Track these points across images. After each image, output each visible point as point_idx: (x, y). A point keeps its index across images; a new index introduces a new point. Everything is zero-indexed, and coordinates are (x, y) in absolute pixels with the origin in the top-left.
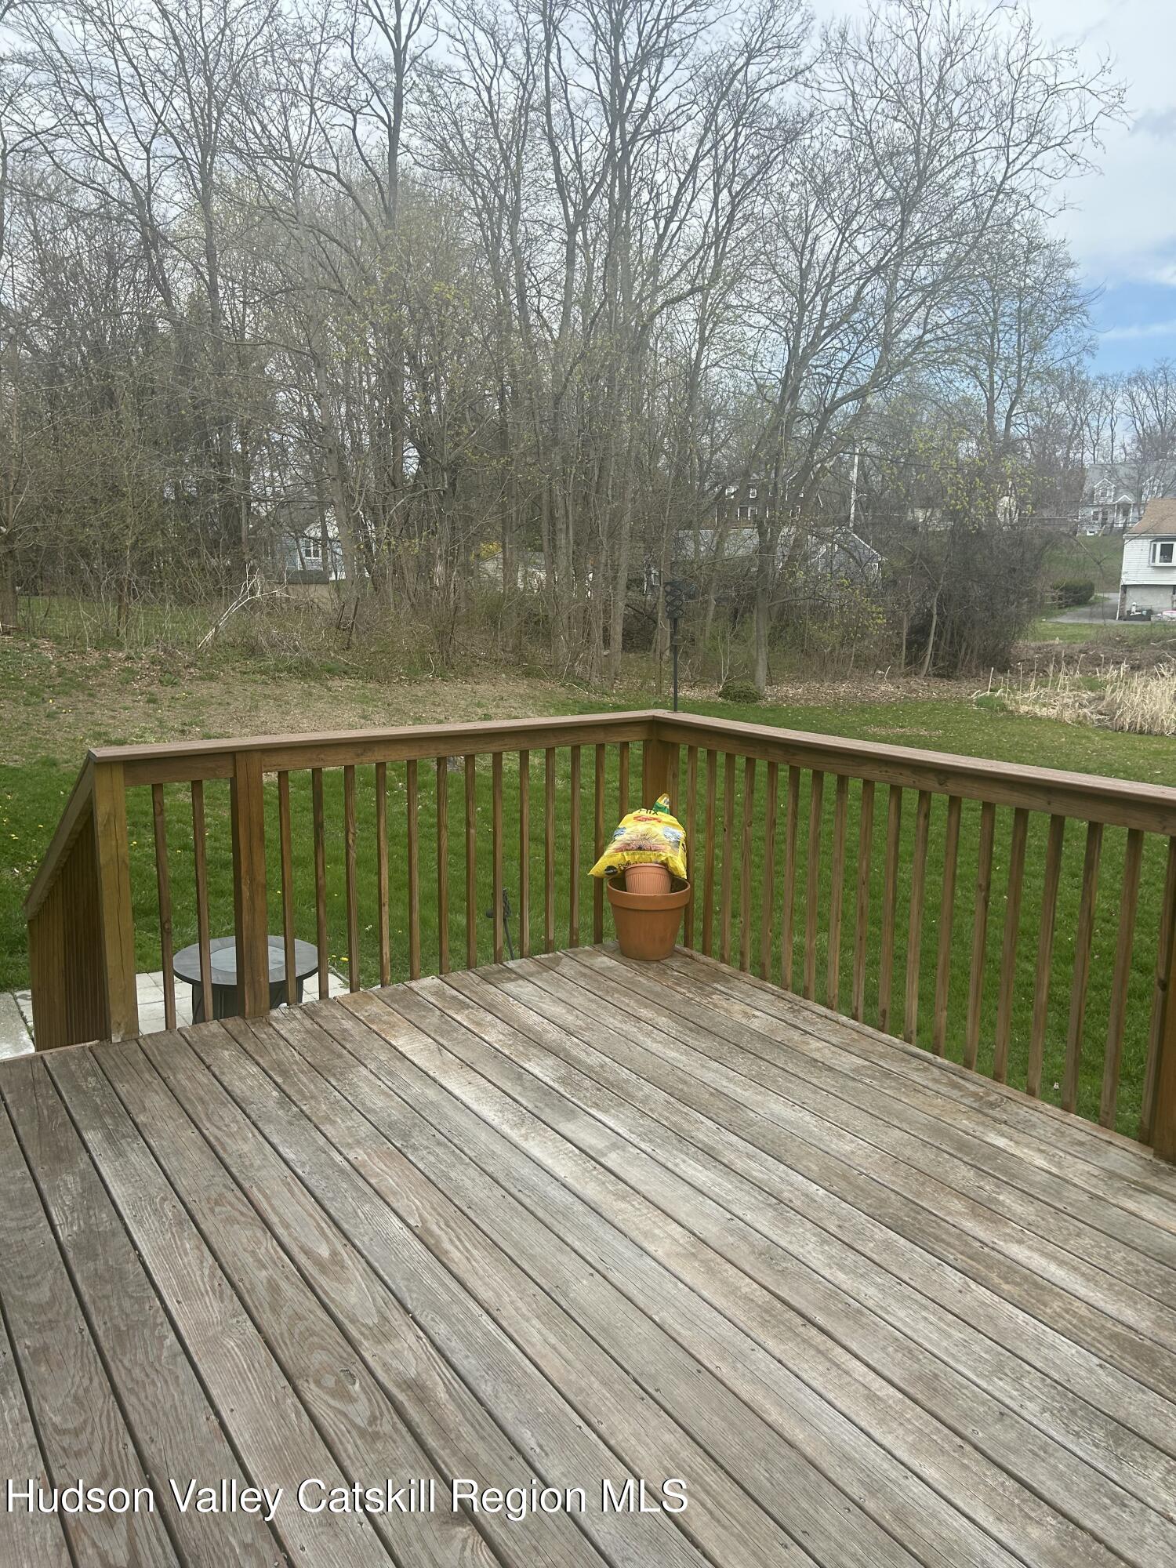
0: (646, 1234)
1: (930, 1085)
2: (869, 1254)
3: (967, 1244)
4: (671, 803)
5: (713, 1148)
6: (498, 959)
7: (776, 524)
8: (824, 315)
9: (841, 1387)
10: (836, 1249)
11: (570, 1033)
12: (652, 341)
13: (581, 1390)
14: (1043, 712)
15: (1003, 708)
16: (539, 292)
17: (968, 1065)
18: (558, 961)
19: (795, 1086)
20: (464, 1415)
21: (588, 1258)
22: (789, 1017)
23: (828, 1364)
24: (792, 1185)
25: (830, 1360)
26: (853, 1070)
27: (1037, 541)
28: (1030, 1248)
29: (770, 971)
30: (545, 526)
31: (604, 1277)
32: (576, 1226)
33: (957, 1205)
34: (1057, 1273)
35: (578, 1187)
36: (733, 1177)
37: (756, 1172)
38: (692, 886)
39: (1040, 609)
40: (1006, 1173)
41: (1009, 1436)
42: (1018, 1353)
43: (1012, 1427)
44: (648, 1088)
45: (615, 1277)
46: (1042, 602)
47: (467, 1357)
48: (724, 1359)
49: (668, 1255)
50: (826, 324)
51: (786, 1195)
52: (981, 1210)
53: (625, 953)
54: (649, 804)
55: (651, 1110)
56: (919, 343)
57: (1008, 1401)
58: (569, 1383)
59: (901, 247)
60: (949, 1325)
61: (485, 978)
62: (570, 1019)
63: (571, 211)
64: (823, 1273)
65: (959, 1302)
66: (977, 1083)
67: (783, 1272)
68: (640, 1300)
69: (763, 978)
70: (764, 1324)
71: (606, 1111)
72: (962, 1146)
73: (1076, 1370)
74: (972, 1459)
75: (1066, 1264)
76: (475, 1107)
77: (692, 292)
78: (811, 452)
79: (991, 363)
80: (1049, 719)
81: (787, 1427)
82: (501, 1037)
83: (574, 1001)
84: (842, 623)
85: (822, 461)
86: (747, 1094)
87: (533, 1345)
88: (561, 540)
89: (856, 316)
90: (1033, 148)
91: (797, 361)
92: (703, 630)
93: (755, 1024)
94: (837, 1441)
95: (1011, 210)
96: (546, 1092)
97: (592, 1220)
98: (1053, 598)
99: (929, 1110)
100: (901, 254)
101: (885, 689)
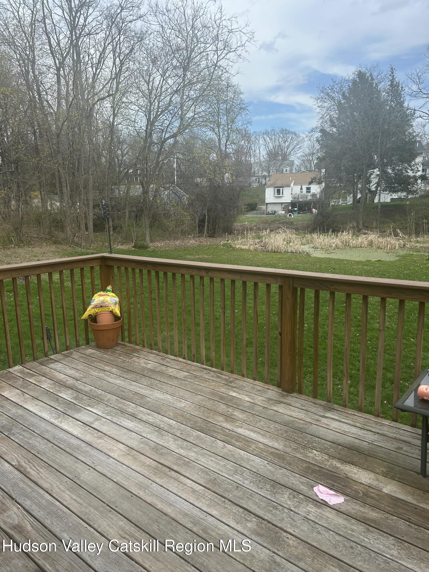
0: (110, 450)
1: (211, 378)
2: (191, 441)
3: (224, 431)
4: (112, 288)
5: (134, 414)
6: (46, 355)
7: (148, 183)
8: (159, 107)
9: (183, 490)
10: (180, 442)
11: (77, 380)
12: (95, 115)
13: (86, 513)
14: (244, 247)
15: (231, 246)
16: (46, 93)
17: (223, 369)
18: (71, 353)
19: (164, 386)
20: (39, 533)
21: (88, 463)
22: (161, 362)
23: (178, 483)
24: (163, 422)
25: (179, 481)
26: (184, 377)
27: (238, 189)
28: (244, 429)
29: (154, 347)
30: (57, 185)
31: (94, 469)
32: (83, 452)
33: (221, 419)
34: (253, 435)
35: (83, 438)
36: (142, 423)
37: (151, 419)
38: (123, 319)
39: (241, 212)
40: (236, 405)
41: (240, 494)
42: (242, 465)
43: (241, 490)
44: (109, 396)
45: (99, 468)
46: (241, 210)
47: (39, 511)
48: (141, 489)
49: (119, 456)
50: (160, 110)
51: (162, 426)
52: (228, 419)
53: (99, 346)
54: (104, 289)
55: (110, 404)
56: (193, 118)
57: (239, 482)
58: (81, 512)
59: (184, 84)
60: (219, 461)
61: (41, 364)
62: (77, 375)
63: (57, 61)
64: (176, 451)
65: (222, 452)
66: (226, 375)
67: (161, 454)
68: (109, 475)
69: (152, 349)
70: (155, 474)
71: (93, 407)
72: (222, 398)
73: (260, 467)
74: (228, 505)
75: (256, 432)
76: (39, 414)
77: (108, 96)
78: (158, 157)
79: (218, 127)
80: (246, 249)
81: (164, 509)
82: (49, 385)
83: (79, 368)
84: (175, 219)
85: (163, 160)
86: (146, 392)
87: (66, 501)
88: (65, 190)
89: (170, 108)
90: (225, 52)
91: (150, 123)
92: (125, 223)
93: (149, 366)
94: (182, 509)
95: (220, 73)
96: (68, 404)
97: (89, 449)
98: (245, 209)
99: (210, 387)
100: (184, 86)
101: (192, 242)
